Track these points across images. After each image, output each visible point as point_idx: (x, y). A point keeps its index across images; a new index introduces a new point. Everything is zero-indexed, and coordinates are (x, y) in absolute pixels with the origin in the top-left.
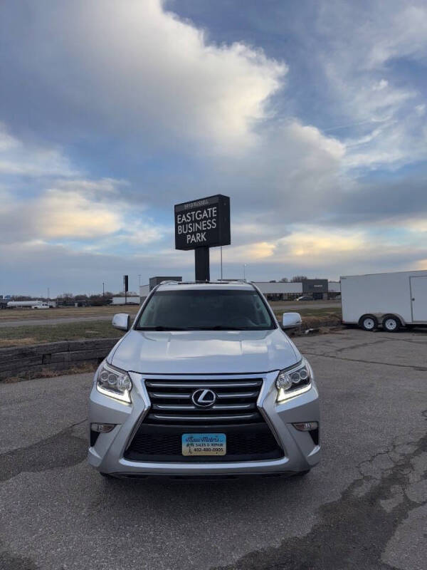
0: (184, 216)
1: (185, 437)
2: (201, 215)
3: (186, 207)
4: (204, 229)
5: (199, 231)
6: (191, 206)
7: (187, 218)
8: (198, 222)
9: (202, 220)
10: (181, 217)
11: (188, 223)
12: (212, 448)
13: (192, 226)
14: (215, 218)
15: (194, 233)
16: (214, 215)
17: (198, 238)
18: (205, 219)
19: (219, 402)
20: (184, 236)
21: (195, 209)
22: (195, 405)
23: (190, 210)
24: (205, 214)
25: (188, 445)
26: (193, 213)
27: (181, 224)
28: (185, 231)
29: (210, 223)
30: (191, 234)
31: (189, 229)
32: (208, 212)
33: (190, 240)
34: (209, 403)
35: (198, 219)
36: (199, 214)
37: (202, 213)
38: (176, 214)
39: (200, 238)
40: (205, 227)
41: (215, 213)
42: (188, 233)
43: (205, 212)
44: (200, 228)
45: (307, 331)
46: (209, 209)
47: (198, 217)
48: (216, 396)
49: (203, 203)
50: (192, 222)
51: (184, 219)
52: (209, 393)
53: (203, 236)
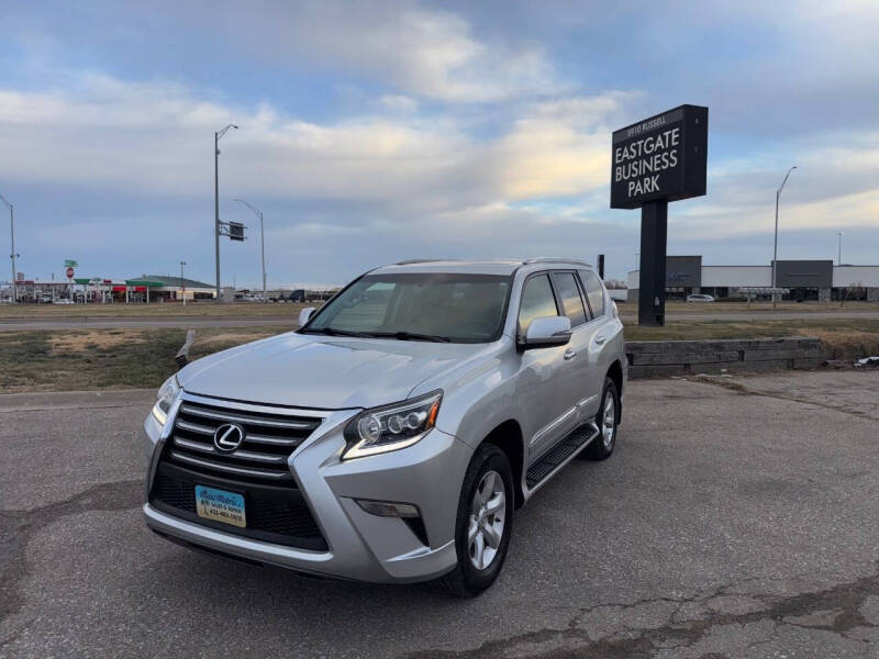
0: (626, 150)
1: (199, 489)
2: (652, 146)
3: (631, 133)
4: (656, 169)
5: (649, 174)
6: (638, 130)
7: (631, 153)
8: (647, 157)
9: (653, 154)
10: (621, 152)
11: (632, 161)
12: (230, 513)
13: (637, 166)
14: (674, 147)
15: (641, 178)
16: (674, 144)
17: (646, 186)
18: (660, 151)
19: (246, 446)
20: (624, 184)
21: (643, 136)
22: (215, 447)
23: (636, 139)
24: (660, 143)
25: (203, 502)
26: (640, 143)
27: (620, 165)
28: (626, 174)
29: (667, 157)
30: (635, 180)
31: (633, 172)
32: (664, 138)
33: (633, 191)
34: (232, 446)
35: (647, 152)
36: (650, 142)
37: (654, 142)
38: (615, 147)
39: (650, 186)
40: (658, 165)
41: (676, 140)
42: (631, 179)
43: (660, 138)
44: (650, 168)
45: (864, 361)
46: (667, 134)
47: (649, 149)
48: (244, 436)
49: (657, 123)
50: (637, 159)
51: (626, 155)
52: (235, 431)
53: (654, 183)
